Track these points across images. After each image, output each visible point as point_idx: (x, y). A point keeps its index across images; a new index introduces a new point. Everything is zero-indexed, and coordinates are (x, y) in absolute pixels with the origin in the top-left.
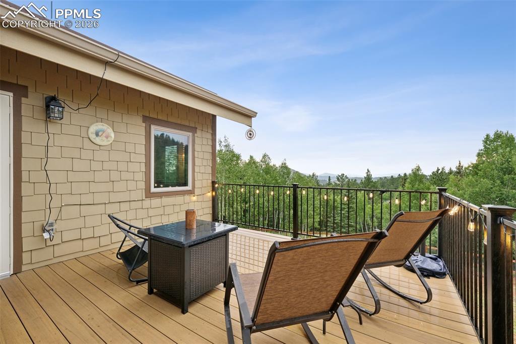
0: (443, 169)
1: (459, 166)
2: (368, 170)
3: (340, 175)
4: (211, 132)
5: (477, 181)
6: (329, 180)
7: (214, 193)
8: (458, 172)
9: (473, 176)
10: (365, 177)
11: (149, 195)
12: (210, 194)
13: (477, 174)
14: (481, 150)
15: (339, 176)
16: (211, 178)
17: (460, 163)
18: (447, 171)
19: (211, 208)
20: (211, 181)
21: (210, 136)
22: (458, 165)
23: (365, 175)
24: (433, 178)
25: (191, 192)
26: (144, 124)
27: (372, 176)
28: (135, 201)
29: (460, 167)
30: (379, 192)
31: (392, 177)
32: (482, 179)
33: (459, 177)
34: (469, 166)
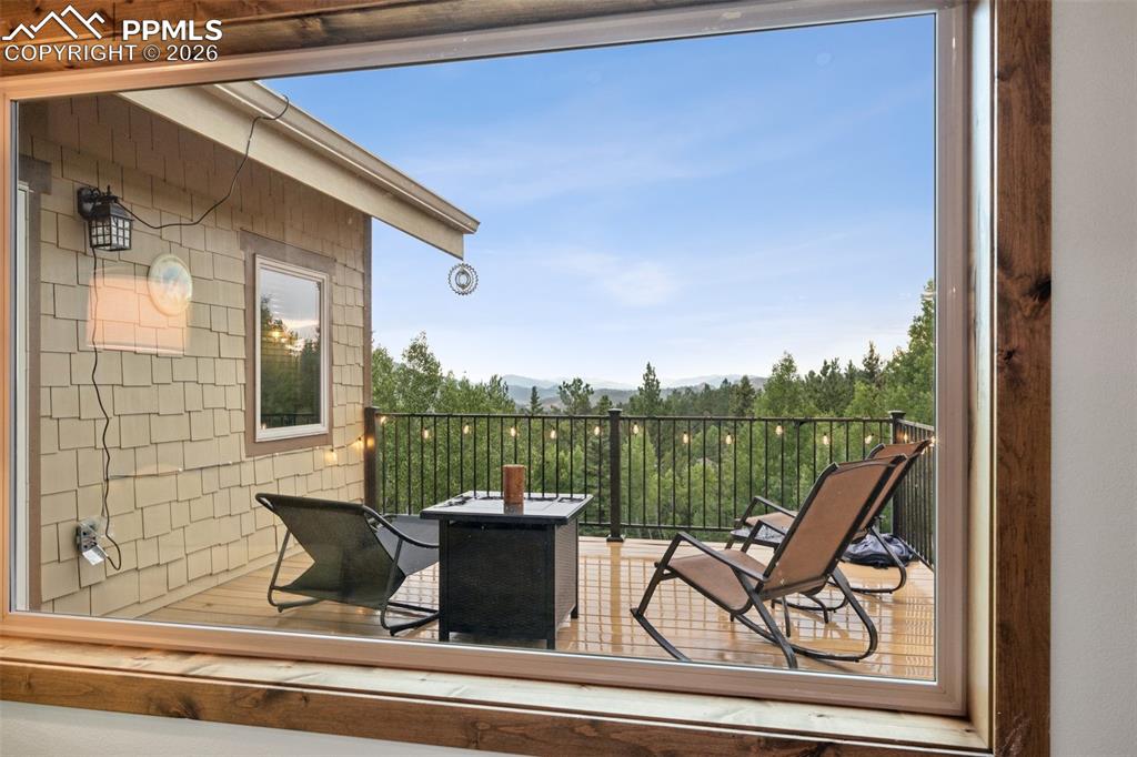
0: (834, 364)
1: (870, 358)
2: (649, 367)
3: (570, 383)
4: (362, 270)
5: (912, 398)
6: (534, 399)
7: (371, 442)
8: (868, 374)
9: (904, 383)
10: (640, 389)
11: (255, 447)
12: (359, 445)
13: (911, 379)
14: (919, 320)
15: (567, 386)
16: (361, 402)
17: (872, 351)
18: (843, 369)
19: (362, 484)
20: (360, 408)
21: (359, 284)
22: (868, 356)
23: (641, 383)
24: (816, 391)
25: (325, 440)
26: (243, 253)
27: (661, 386)
28: (228, 465)
29: (871, 362)
30: (793, 424)
31: (707, 387)
32: (922, 393)
33: (874, 387)
34: (896, 360)
